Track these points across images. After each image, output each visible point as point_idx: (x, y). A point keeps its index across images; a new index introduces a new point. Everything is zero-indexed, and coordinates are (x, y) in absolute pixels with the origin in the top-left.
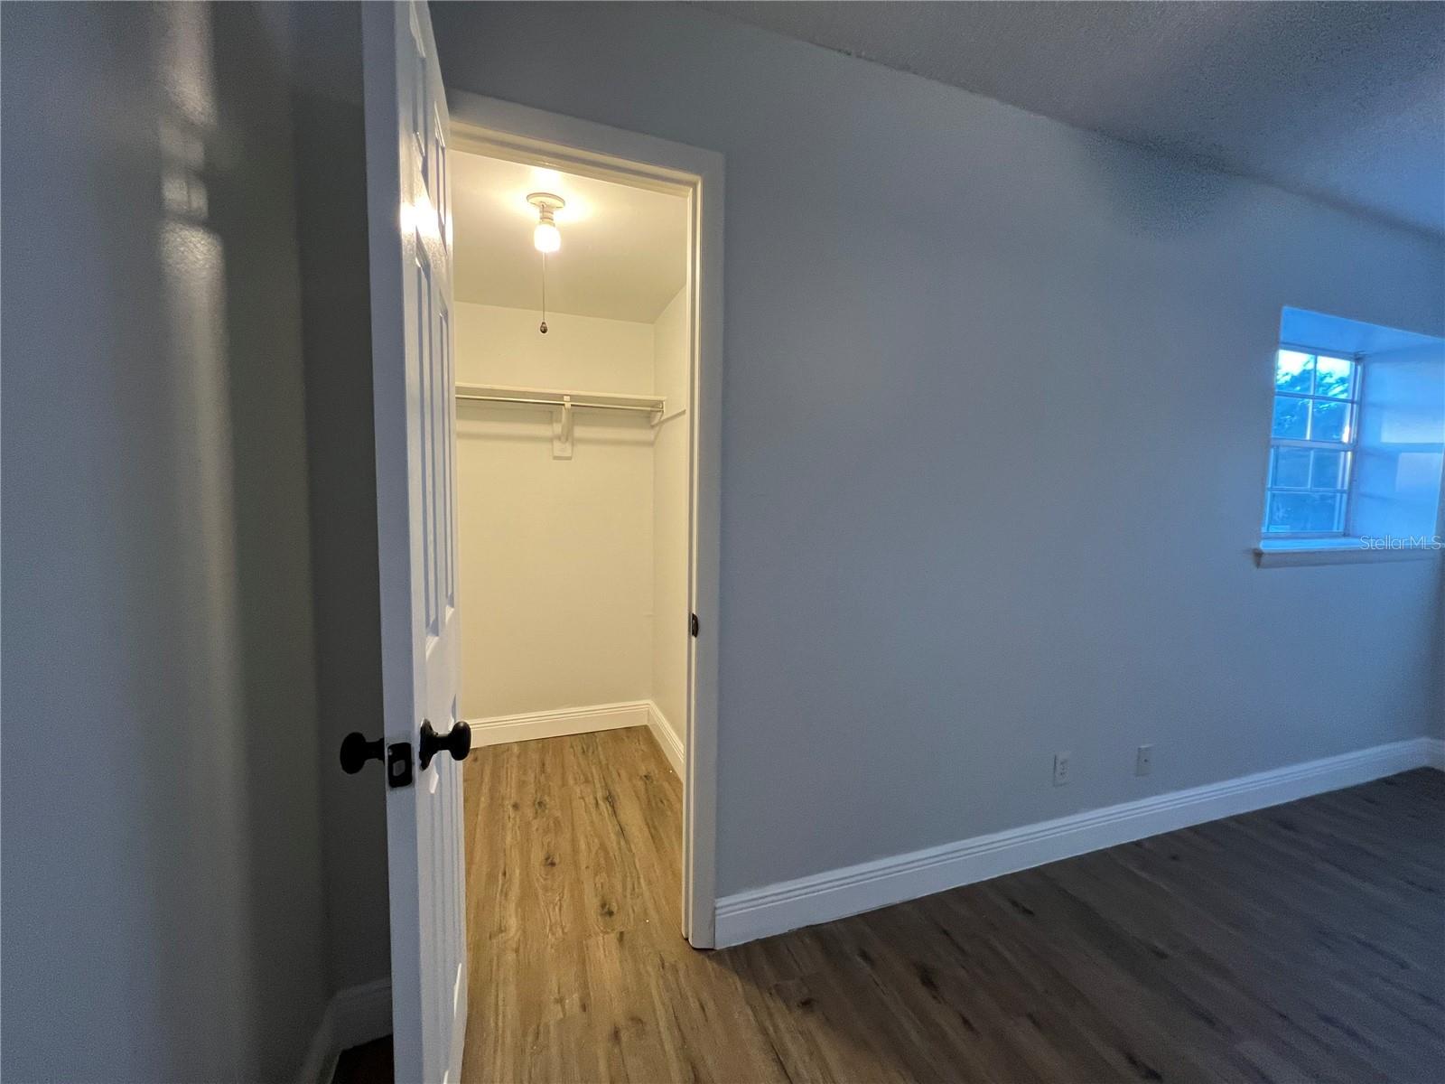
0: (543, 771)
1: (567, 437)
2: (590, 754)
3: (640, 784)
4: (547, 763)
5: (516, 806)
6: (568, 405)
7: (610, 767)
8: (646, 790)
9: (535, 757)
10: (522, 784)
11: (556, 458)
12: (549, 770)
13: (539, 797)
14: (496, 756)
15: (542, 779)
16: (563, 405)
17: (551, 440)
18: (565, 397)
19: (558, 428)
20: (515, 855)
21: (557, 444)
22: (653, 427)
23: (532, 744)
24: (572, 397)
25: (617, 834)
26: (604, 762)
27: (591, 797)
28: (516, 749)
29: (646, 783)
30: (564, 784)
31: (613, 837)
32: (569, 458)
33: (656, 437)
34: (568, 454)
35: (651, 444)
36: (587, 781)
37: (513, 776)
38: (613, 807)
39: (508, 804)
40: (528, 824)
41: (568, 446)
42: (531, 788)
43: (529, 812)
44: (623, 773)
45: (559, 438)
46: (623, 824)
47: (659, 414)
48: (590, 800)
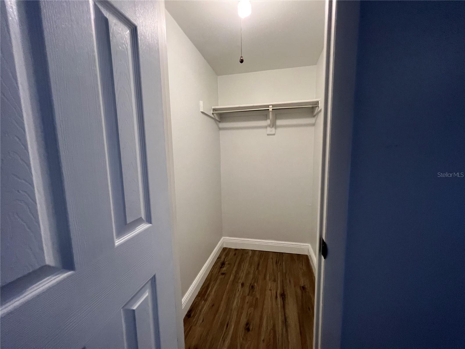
0: (258, 268)
1: (273, 125)
2: (279, 264)
3: (299, 291)
4: (261, 263)
5: (243, 285)
6: (271, 109)
7: (287, 275)
8: (302, 296)
9: (256, 259)
10: (248, 274)
11: (268, 135)
12: (260, 269)
13: (253, 282)
14: (242, 255)
15: (256, 273)
16: (269, 109)
17: (266, 127)
18: (270, 106)
19: (268, 122)
20: (235, 313)
21: (269, 129)
22: (314, 116)
23: (257, 252)
24: (273, 106)
25: (282, 322)
26: (284, 271)
27: (275, 291)
28: (250, 253)
29: (302, 292)
30: (265, 278)
31: (280, 323)
32: (274, 135)
33: (316, 121)
34: (274, 133)
35: (313, 125)
36: (275, 281)
37: (246, 267)
38: (284, 303)
39: (241, 281)
40: (245, 297)
41: (273, 129)
42: (251, 276)
43: (247, 290)
44: (292, 281)
45: (269, 126)
46: (287, 316)
47: (317, 108)
48: (274, 292)
